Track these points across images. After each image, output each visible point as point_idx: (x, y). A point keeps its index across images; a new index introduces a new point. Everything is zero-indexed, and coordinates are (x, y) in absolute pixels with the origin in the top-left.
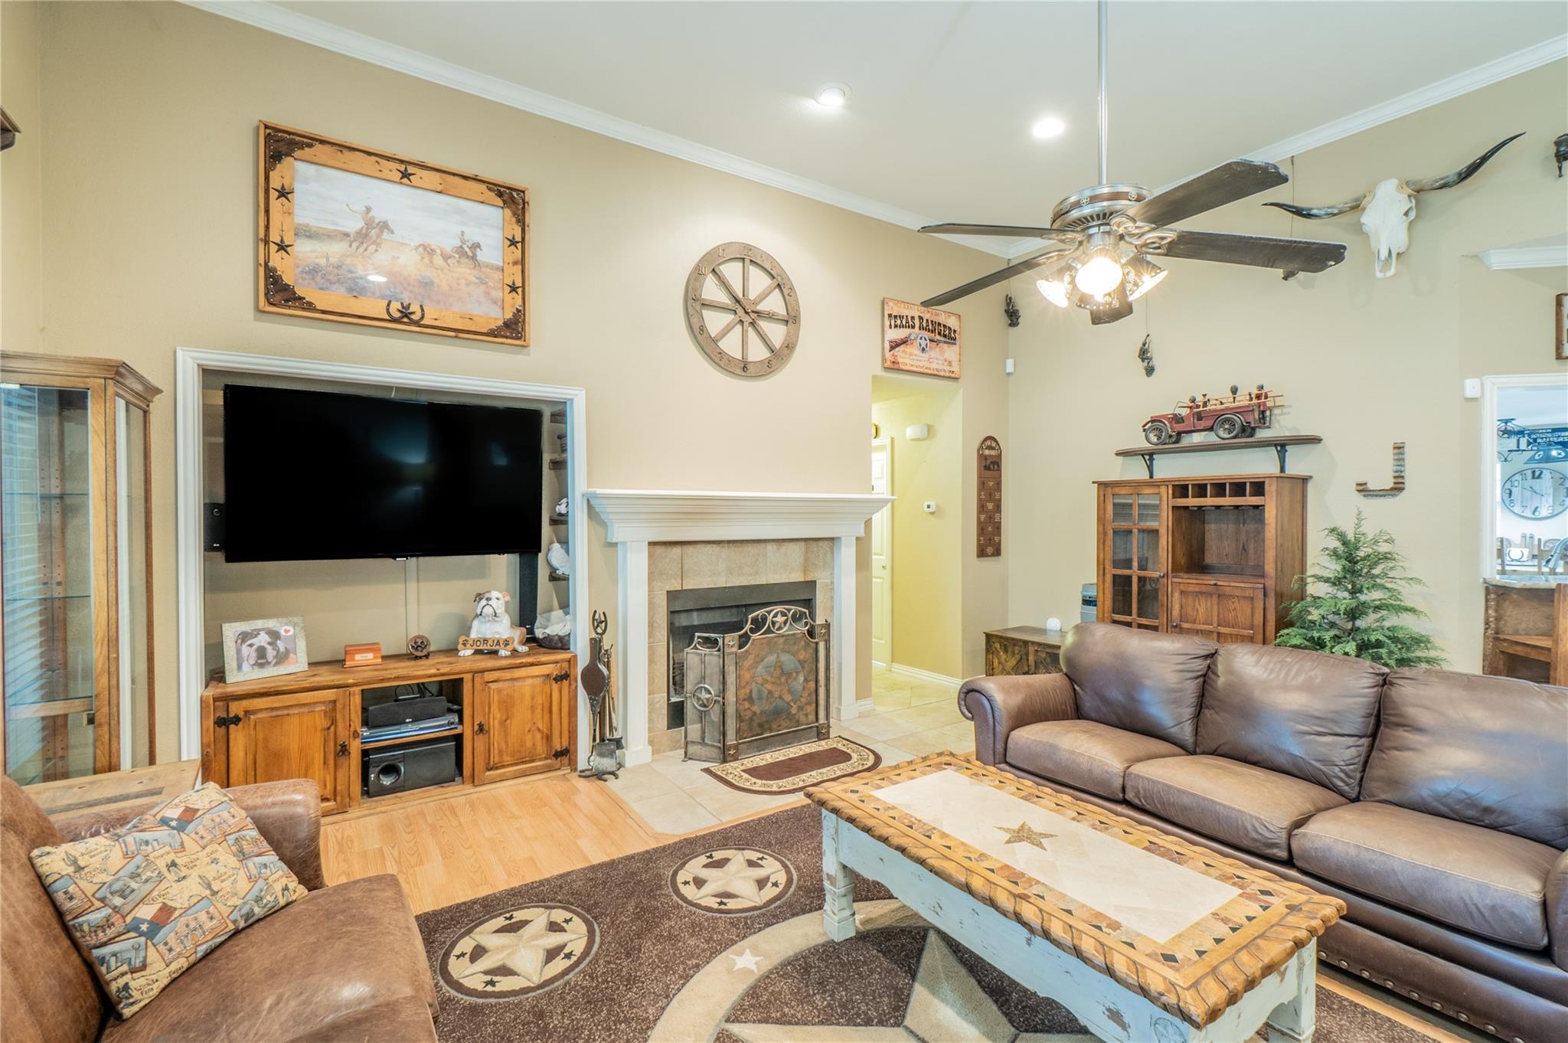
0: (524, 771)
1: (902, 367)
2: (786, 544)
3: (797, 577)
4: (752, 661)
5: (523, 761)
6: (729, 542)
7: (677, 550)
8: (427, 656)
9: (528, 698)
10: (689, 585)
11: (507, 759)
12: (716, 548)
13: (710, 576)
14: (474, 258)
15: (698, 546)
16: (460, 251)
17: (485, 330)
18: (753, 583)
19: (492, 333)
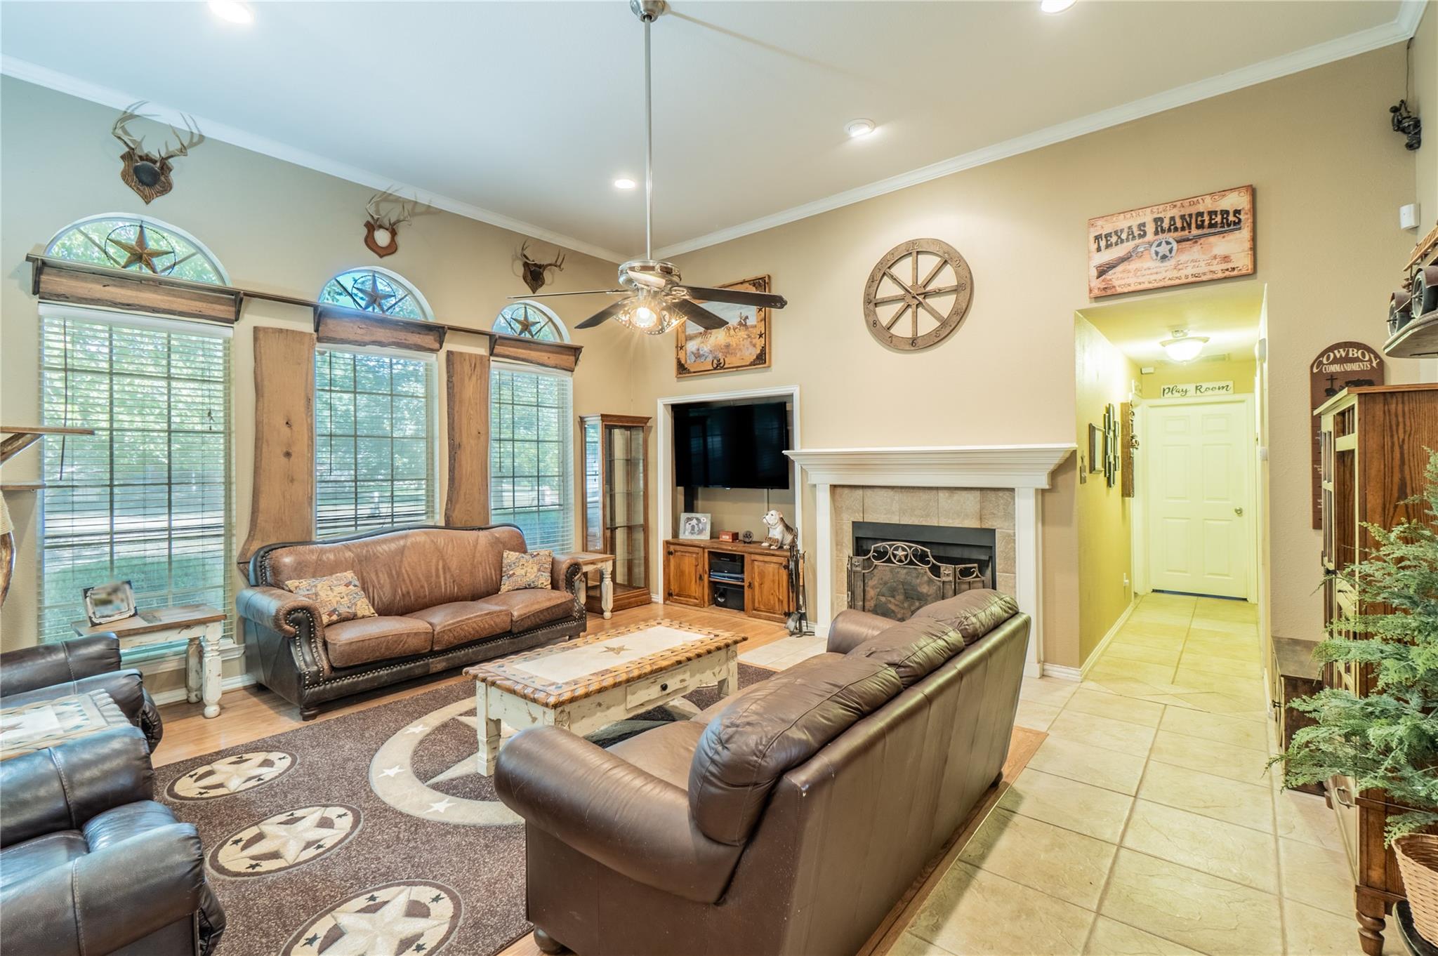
0: (769, 617)
1: (1119, 290)
2: (959, 492)
3: (973, 523)
4: (876, 582)
5: (768, 612)
6: (902, 488)
7: (860, 492)
8: (750, 543)
9: (771, 574)
10: (870, 518)
11: (762, 607)
12: (891, 493)
13: (885, 514)
14: (745, 325)
15: (876, 490)
16: (740, 324)
17: (748, 363)
18: (924, 523)
19: (751, 364)
